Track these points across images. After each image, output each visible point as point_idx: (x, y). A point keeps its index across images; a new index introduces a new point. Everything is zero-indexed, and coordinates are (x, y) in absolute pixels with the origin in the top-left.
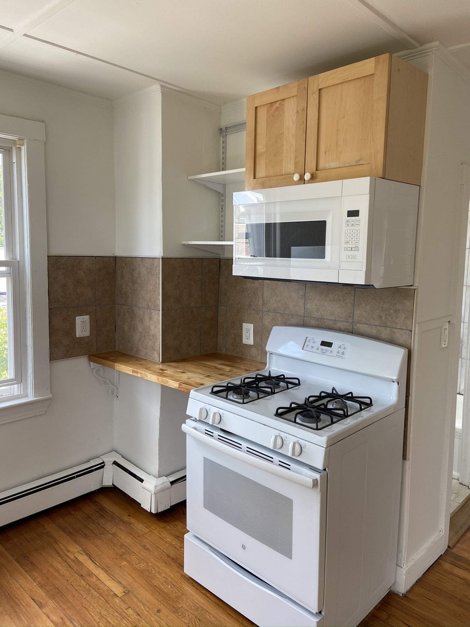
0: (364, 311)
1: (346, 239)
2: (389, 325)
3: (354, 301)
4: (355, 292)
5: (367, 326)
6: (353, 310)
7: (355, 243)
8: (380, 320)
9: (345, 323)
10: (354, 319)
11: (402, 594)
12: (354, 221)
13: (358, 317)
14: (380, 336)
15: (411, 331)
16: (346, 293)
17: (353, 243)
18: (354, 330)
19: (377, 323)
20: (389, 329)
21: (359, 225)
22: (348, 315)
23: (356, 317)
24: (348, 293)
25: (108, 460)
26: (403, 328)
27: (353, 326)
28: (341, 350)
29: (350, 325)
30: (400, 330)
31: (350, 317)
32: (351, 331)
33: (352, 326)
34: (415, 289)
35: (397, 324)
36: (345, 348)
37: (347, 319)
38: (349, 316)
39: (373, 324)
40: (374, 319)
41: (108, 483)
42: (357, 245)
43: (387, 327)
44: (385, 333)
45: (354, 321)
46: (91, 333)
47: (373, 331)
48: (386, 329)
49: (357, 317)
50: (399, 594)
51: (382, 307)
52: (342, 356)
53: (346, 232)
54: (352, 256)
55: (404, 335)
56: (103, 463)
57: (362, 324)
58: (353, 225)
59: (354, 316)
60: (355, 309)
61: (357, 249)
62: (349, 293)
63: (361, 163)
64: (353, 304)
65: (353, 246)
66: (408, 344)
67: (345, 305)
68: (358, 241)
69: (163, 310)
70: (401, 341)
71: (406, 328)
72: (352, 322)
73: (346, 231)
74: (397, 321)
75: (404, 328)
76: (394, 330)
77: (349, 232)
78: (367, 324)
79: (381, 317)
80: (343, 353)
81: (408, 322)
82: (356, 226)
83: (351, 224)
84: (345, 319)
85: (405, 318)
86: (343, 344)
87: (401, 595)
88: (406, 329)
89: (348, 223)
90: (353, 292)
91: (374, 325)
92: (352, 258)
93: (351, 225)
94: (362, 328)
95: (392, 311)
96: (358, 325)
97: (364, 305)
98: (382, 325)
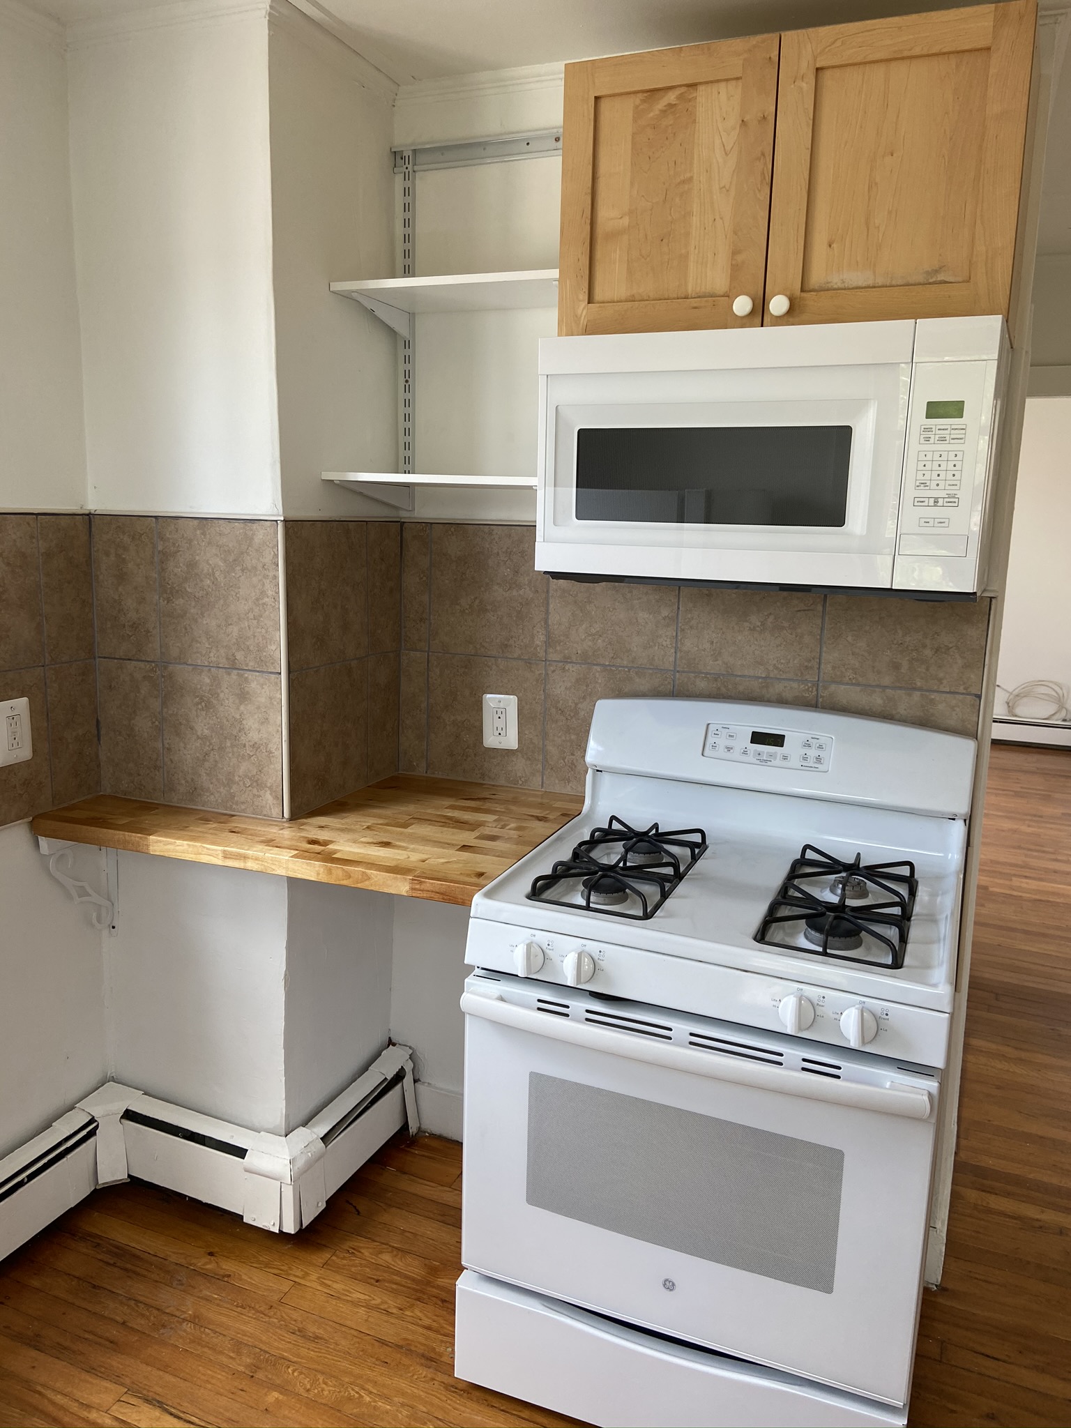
0: (850, 652)
1: (920, 476)
2: (919, 684)
3: (822, 629)
4: (824, 606)
5: (858, 689)
6: (818, 651)
7: (947, 487)
8: (895, 673)
9: (795, 685)
10: (821, 674)
11: (936, 1286)
12: (947, 429)
13: (834, 668)
14: (894, 712)
15: (979, 697)
16: (799, 611)
17: (941, 486)
18: (820, 700)
19: (887, 681)
20: (918, 693)
21: (962, 441)
22: (806, 664)
23: (827, 668)
24: (804, 610)
25: (107, 1107)
26: (957, 691)
27: (817, 690)
28: (813, 753)
29: (810, 689)
30: (948, 695)
31: (812, 668)
32: (813, 702)
33: (815, 689)
34: (991, 598)
35: (940, 681)
36: (820, 747)
37: (802, 673)
38: (806, 666)
39: (874, 684)
40: (879, 672)
41: (112, 1172)
42: (955, 492)
43: (915, 689)
44: (905, 704)
45: (821, 679)
46: (34, 751)
47: (877, 700)
48: (910, 695)
49: (830, 669)
50: (930, 1286)
51: (900, 642)
52: (816, 765)
53: (922, 457)
54: (937, 520)
55: (959, 707)
56: (92, 1121)
57: (843, 684)
58: (943, 439)
59: (822, 666)
60: (825, 649)
61: (953, 500)
62: (808, 610)
63: (941, 277)
64: (818, 637)
65: (943, 494)
66: (969, 726)
67: (797, 638)
68: (958, 483)
69: (290, 671)
70: (952, 722)
71: (964, 689)
72: (817, 679)
73: (922, 455)
74: (941, 675)
75: (961, 689)
76: (933, 697)
77: (929, 457)
78: (858, 684)
79: (897, 667)
80: (819, 759)
81: (972, 676)
82: (952, 441)
83: (937, 436)
84: (797, 675)
85: (963, 667)
86: (814, 736)
87: (935, 1288)
88: (965, 691)
89: (928, 434)
90: (820, 608)
91: (878, 686)
92: (936, 525)
93: (936, 440)
94: (844, 693)
95: (928, 652)
96: (833, 687)
97: (850, 639)
98: (898, 685)
